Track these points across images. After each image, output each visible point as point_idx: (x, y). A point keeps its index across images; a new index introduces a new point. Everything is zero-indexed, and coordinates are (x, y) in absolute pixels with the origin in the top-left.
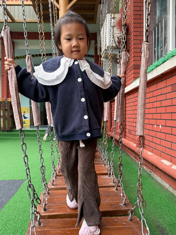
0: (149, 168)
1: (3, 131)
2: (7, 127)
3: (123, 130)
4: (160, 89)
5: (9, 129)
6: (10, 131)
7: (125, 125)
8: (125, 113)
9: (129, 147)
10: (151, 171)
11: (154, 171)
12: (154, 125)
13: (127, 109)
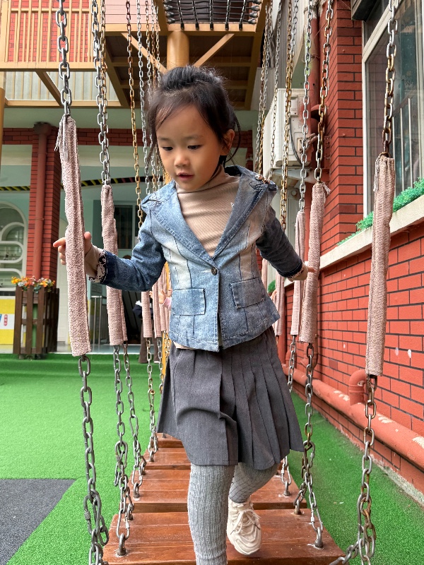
0: (383, 457)
1: (25, 357)
2: (34, 347)
3: (317, 359)
4: (406, 261)
5: (39, 353)
6: (42, 357)
7: (321, 347)
8: (321, 317)
9: (332, 404)
10: (387, 465)
11: (395, 466)
12: (394, 348)
13: (325, 307)
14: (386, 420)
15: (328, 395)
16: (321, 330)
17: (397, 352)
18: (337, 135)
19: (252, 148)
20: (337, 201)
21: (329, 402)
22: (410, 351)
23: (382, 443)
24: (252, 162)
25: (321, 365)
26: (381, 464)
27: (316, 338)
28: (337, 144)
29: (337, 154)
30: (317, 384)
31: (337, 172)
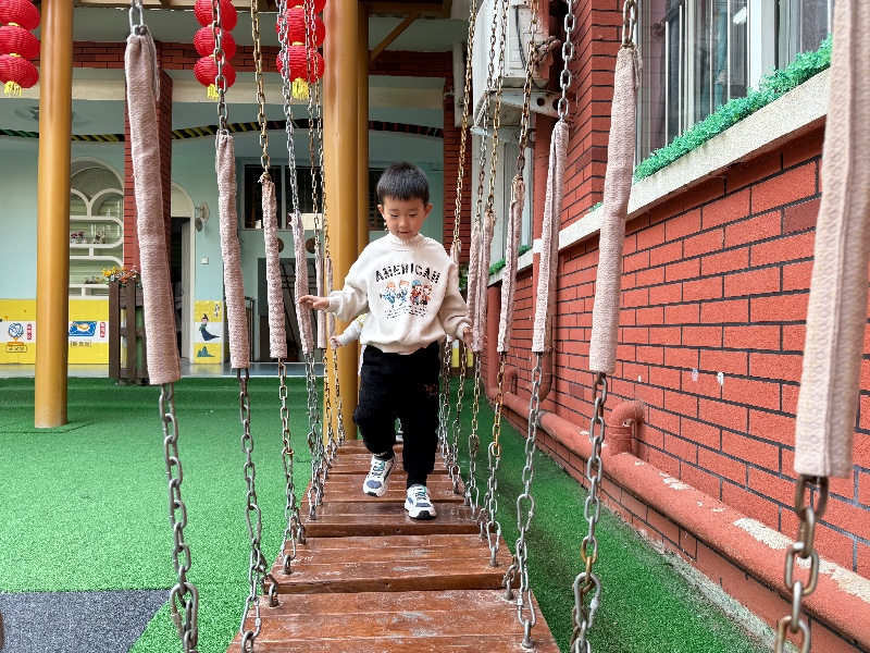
0: (664, 536)
1: (127, 382)
2: (140, 368)
3: (551, 383)
4: (718, 227)
7: (557, 366)
8: (557, 322)
9: (578, 451)
10: (671, 548)
11: (686, 552)
12: (689, 370)
13: (564, 308)
14: (678, 485)
15: (571, 437)
16: (558, 341)
17: (695, 376)
18: (589, 36)
19: (452, 77)
20: (588, 143)
21: (573, 448)
22: (720, 374)
23: (664, 515)
24: (452, 97)
25: (557, 391)
26: (660, 546)
27: (551, 352)
28: (590, 52)
29: (589, 67)
30: (551, 421)
31: (589, 97)
